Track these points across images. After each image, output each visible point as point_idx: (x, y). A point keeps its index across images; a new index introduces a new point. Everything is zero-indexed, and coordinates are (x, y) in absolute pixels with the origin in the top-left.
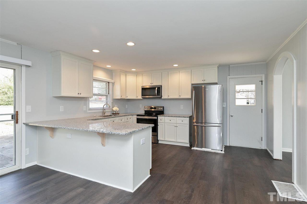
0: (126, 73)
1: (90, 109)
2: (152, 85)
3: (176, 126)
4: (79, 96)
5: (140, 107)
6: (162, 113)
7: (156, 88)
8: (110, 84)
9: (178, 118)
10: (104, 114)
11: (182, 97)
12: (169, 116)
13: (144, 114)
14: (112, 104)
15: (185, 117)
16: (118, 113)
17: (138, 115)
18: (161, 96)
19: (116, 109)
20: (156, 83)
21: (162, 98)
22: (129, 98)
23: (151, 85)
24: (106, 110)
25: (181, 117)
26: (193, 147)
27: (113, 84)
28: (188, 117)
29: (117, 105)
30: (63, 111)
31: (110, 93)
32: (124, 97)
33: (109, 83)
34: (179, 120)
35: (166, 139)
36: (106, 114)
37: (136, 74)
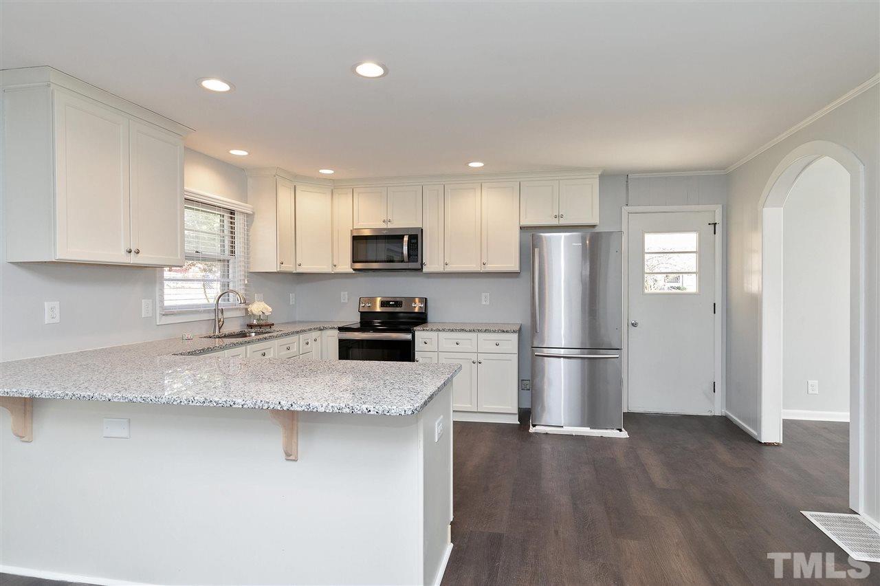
0: (296, 180)
1: (168, 313)
2: (390, 226)
3: (475, 360)
4: (133, 259)
5: (342, 301)
6: (421, 319)
7: (406, 239)
8: (239, 220)
9: (482, 336)
10: (220, 328)
11: (491, 267)
12: (453, 331)
13: (359, 326)
14: (246, 290)
15: (507, 332)
16: (270, 322)
17: (341, 329)
18: (422, 264)
19: (259, 307)
20: (401, 221)
21: (425, 269)
22: (305, 268)
23: (384, 226)
24: (226, 315)
25: (494, 332)
26: (534, 426)
27: (249, 217)
28: (514, 332)
29: (262, 295)
30: (57, 320)
31: (236, 250)
32: (289, 267)
33: (232, 213)
34: (486, 342)
36: (227, 329)
37: (334, 186)
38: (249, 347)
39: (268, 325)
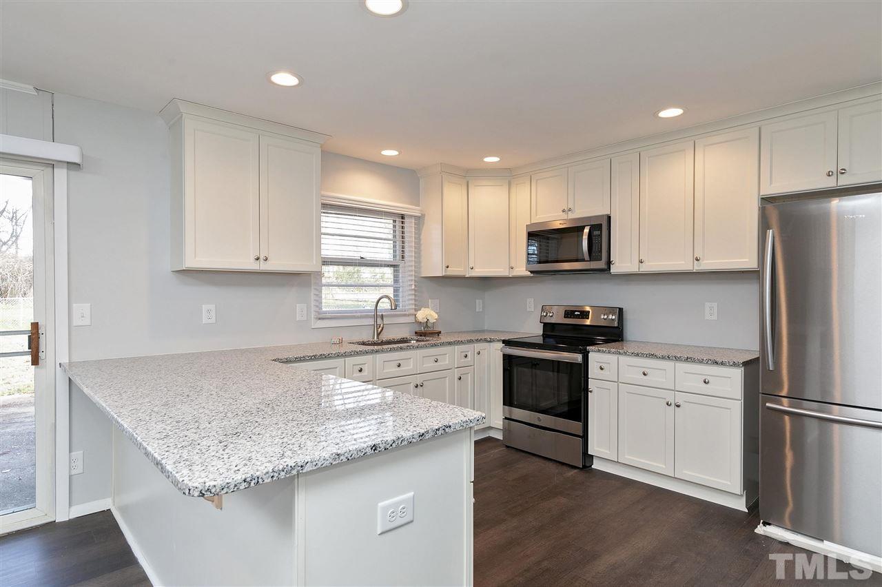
0: (469, 176)
1: (321, 317)
2: (571, 216)
3: (671, 401)
5: (528, 310)
6: (613, 334)
7: (586, 230)
8: (410, 225)
9: (683, 367)
10: (378, 335)
11: (709, 264)
12: (638, 355)
13: (540, 341)
14: (415, 295)
15: (722, 364)
16: (437, 329)
17: (507, 343)
18: (609, 263)
19: (427, 314)
20: (587, 208)
21: (614, 270)
22: (479, 272)
23: (564, 216)
24: (386, 321)
25: (701, 362)
27: (419, 220)
28: (735, 365)
29: (438, 301)
30: (213, 320)
31: (406, 254)
32: (455, 271)
33: (403, 217)
34: (688, 376)
35: (627, 458)
36: (385, 336)
37: (507, 176)
38: (378, 356)
39: (435, 333)
